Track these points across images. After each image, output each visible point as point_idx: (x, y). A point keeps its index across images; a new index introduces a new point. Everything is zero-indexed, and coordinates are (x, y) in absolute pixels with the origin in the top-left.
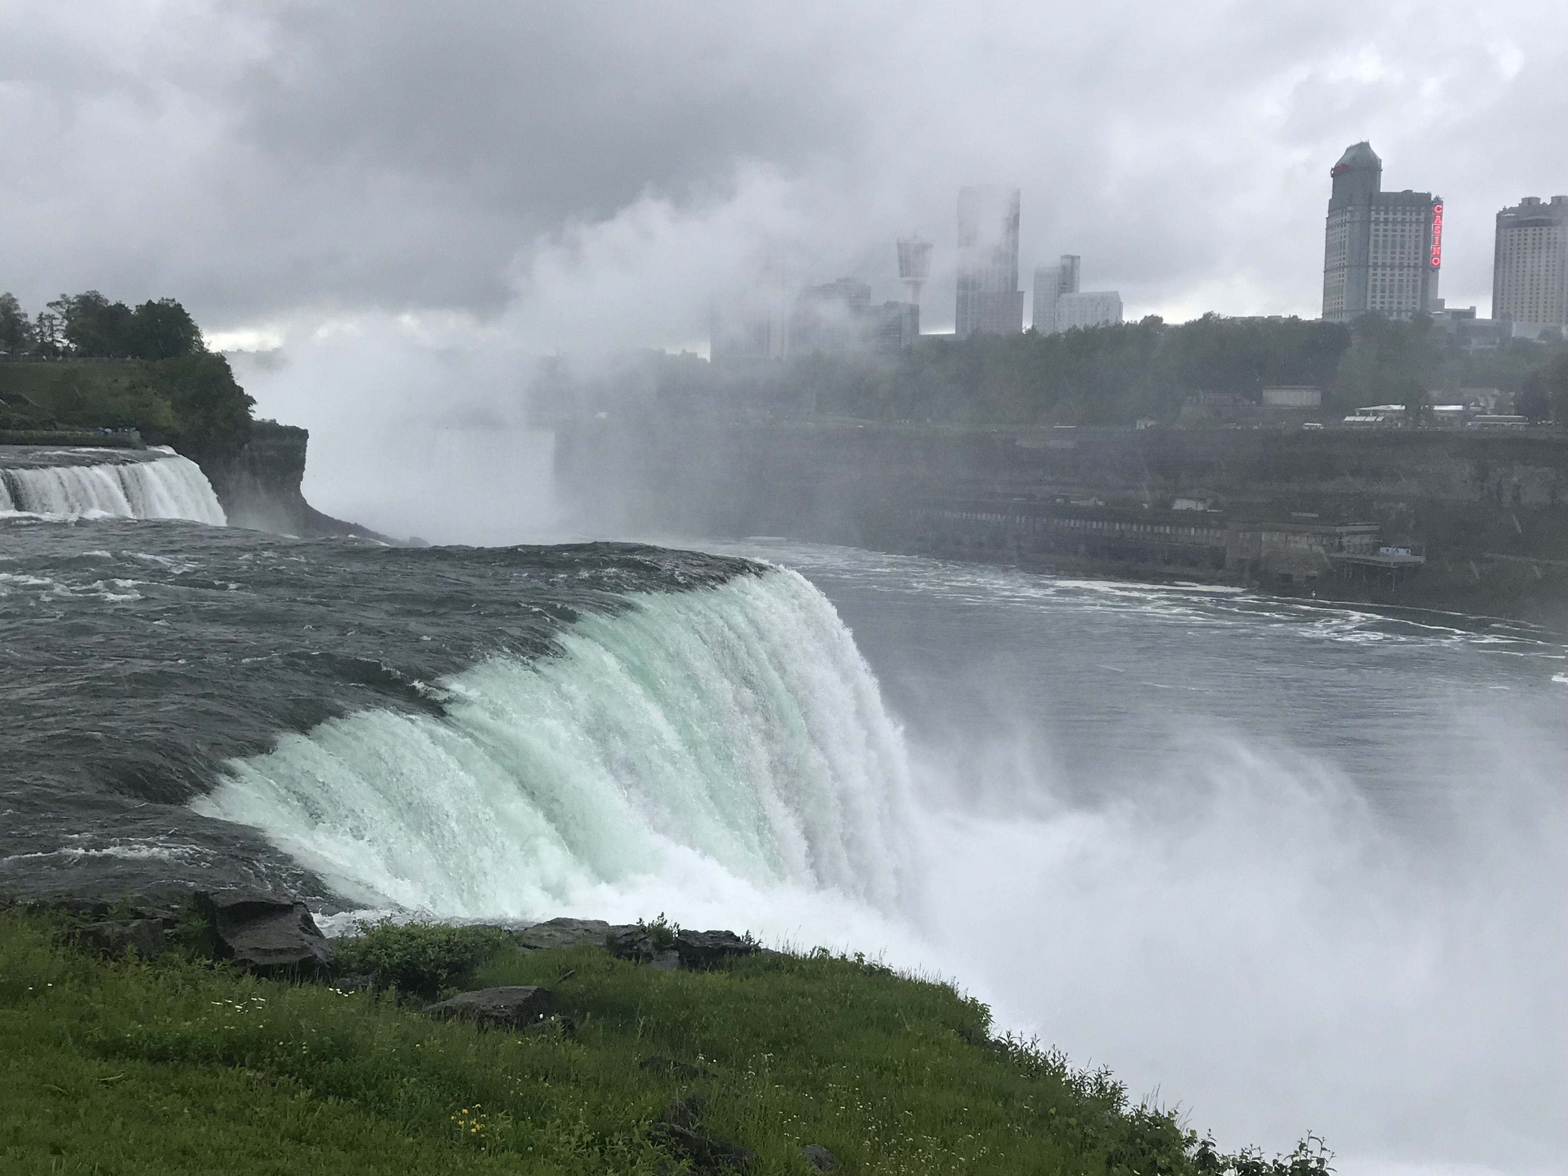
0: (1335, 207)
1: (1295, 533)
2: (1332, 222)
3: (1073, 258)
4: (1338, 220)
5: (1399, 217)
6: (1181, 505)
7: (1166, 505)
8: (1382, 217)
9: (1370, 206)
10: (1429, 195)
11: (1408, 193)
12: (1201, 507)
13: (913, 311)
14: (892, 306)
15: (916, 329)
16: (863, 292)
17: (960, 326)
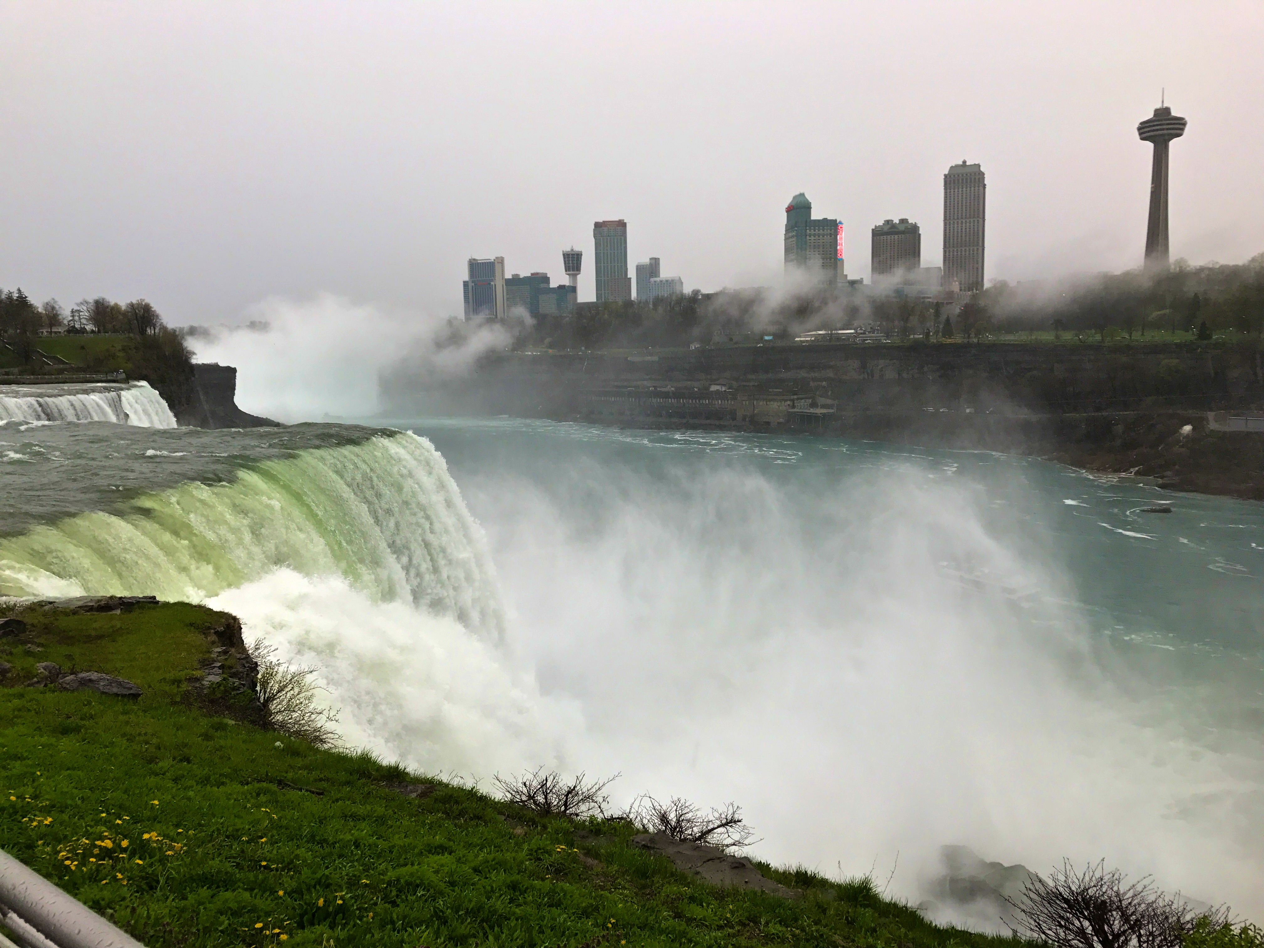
0: (789, 228)
1: (771, 400)
2: (787, 236)
3: (655, 259)
4: (790, 234)
5: (821, 232)
6: (714, 388)
7: (707, 388)
8: (813, 232)
9: (806, 226)
10: (836, 220)
11: (825, 220)
12: (724, 389)
13: (573, 289)
14: (561, 287)
15: (575, 298)
16: (545, 279)
17: (598, 296)
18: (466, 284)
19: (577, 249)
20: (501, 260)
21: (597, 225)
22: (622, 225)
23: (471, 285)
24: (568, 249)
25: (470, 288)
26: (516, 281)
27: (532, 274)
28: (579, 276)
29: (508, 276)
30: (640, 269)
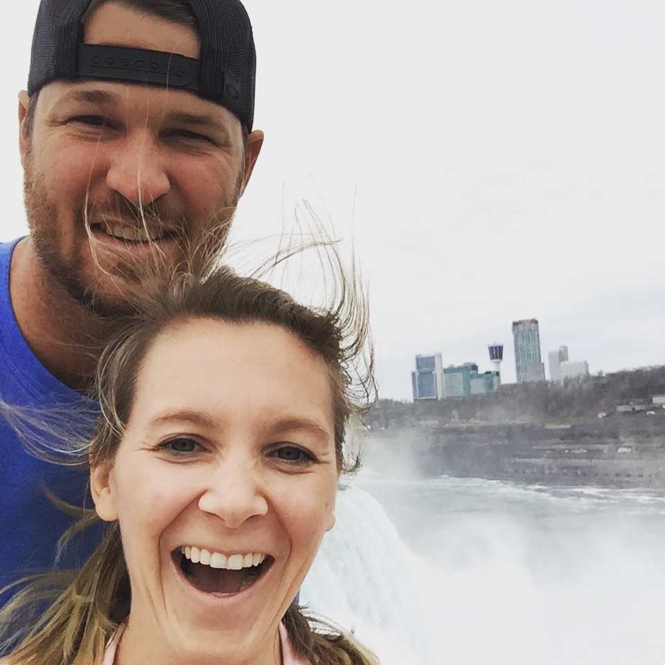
3: (564, 347)
6: (621, 450)
7: (614, 451)
12: (629, 451)
13: (498, 374)
14: (488, 373)
15: (499, 381)
16: (475, 367)
17: (519, 378)
18: (413, 374)
19: (499, 343)
20: (440, 355)
21: (515, 324)
22: (535, 322)
23: (417, 374)
24: (492, 344)
25: (416, 376)
26: (450, 371)
27: (465, 364)
28: (501, 363)
29: (446, 366)
30: (551, 356)
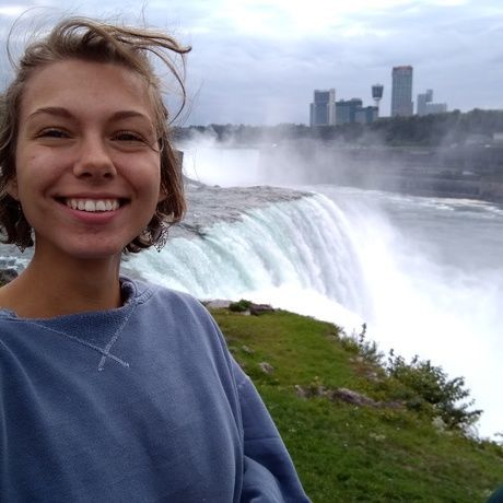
3: (430, 91)
6: (466, 173)
7: (460, 173)
12: (471, 174)
13: (377, 109)
14: (370, 107)
15: (378, 114)
16: (360, 103)
17: (393, 113)
18: (312, 105)
20: (333, 91)
21: (395, 70)
22: (410, 69)
23: (315, 106)
26: (341, 104)
27: (352, 100)
28: (381, 101)
29: (337, 100)
30: (420, 96)
